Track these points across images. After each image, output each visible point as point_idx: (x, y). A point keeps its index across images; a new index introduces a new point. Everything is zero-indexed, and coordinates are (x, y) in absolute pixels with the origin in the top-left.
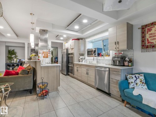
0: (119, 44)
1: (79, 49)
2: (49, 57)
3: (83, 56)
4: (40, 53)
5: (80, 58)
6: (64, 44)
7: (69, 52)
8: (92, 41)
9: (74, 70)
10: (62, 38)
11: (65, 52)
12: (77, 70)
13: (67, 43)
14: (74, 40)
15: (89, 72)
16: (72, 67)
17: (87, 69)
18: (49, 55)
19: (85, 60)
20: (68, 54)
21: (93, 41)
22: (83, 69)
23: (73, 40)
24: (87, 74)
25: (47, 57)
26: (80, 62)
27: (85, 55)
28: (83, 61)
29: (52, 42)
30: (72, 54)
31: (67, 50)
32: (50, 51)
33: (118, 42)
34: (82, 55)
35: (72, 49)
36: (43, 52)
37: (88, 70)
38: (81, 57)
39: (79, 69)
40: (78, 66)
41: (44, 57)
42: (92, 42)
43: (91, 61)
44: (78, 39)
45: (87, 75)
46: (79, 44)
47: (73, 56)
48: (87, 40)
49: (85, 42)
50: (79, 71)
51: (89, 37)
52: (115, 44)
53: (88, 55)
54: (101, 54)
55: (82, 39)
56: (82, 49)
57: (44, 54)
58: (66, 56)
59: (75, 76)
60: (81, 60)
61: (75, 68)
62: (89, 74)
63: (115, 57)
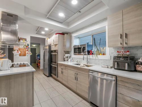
0: (129, 37)
1: (64, 46)
2: (27, 54)
3: (69, 54)
4: (15, 50)
5: (65, 57)
6: (46, 40)
7: (52, 49)
8: (78, 36)
9: (59, 71)
10: (43, 33)
11: (47, 49)
12: (62, 72)
13: (49, 38)
14: (58, 35)
15: (79, 76)
16: (56, 67)
17: (76, 72)
18: (27, 52)
19: (71, 58)
20: (51, 52)
21: (80, 36)
22: (69, 71)
23: (56, 34)
24: (76, 79)
25: (25, 55)
26: (65, 61)
27: (71, 53)
28: (69, 60)
29: (31, 37)
30: (55, 51)
31: (50, 46)
32: (29, 48)
33: (126, 34)
34: (68, 52)
35: (56, 45)
36: (19, 49)
37: (77, 74)
38: (66, 55)
39: (64, 71)
40: (62, 67)
41: (20, 55)
42: (79, 38)
43: (79, 60)
44: (63, 34)
45: (75, 81)
46: (64, 40)
47: (57, 53)
48: (74, 35)
49: (71, 37)
50: (64, 74)
51: (77, 31)
52: (121, 38)
53: (75, 52)
54: (92, 52)
55: (67, 33)
56: (68, 45)
57: (21, 52)
58: (48, 54)
59: (58, 79)
60: (66, 59)
61: (60, 70)
62: (79, 79)
63: (120, 57)
